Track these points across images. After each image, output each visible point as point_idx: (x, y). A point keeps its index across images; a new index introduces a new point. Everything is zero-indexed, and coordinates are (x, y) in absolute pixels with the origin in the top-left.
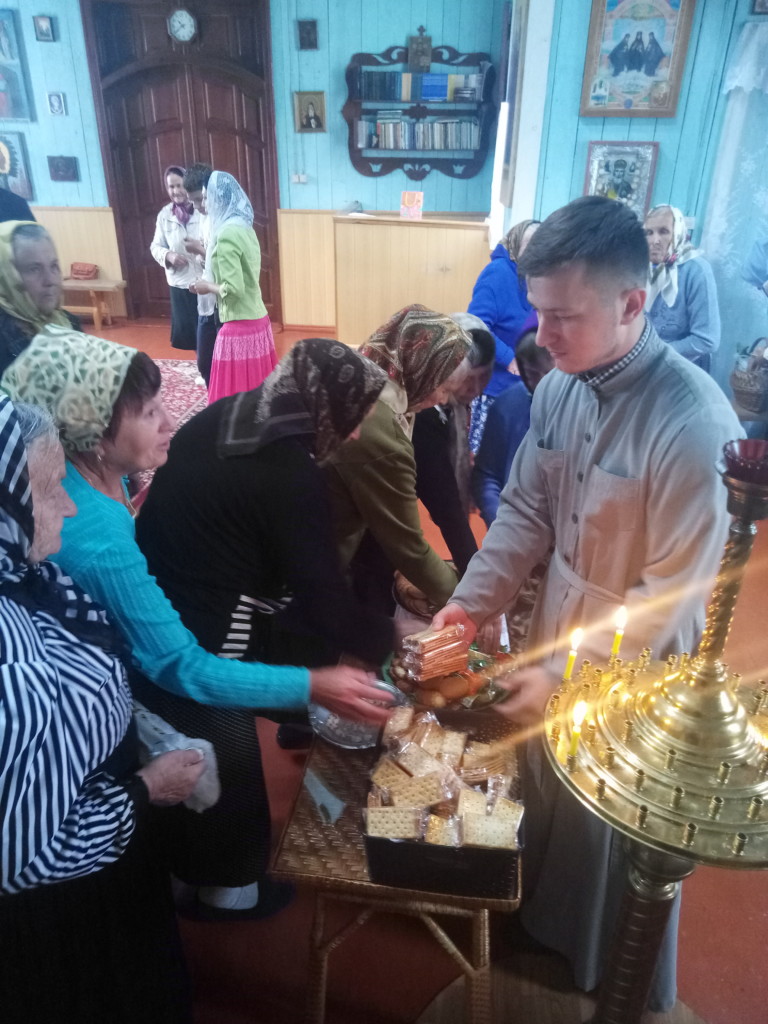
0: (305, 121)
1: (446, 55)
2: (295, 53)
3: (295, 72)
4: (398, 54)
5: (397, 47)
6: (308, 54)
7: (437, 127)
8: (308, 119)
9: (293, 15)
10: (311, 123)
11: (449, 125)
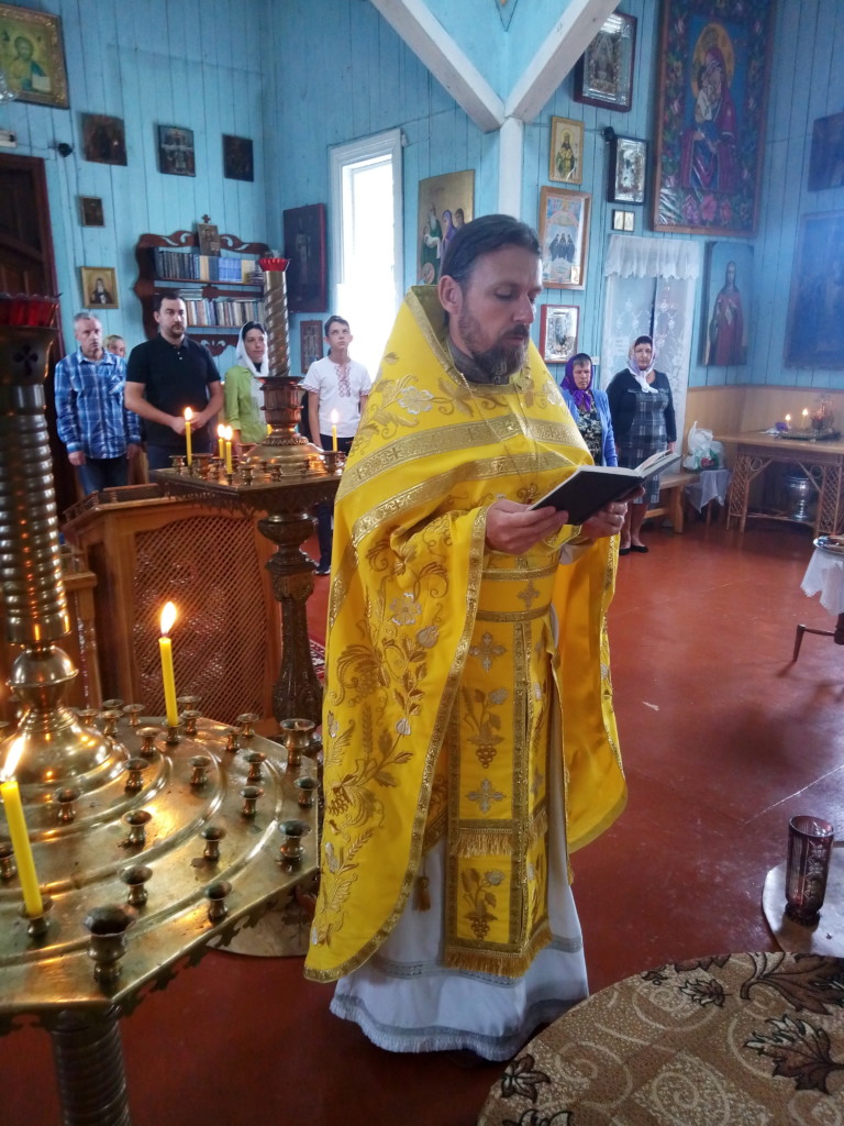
0: (93, 297)
1: (230, 243)
2: (78, 228)
3: (79, 248)
4: (187, 238)
5: (185, 232)
6: (91, 231)
7: (236, 306)
8: (97, 294)
9: (74, 191)
10: (101, 298)
11: (246, 305)
